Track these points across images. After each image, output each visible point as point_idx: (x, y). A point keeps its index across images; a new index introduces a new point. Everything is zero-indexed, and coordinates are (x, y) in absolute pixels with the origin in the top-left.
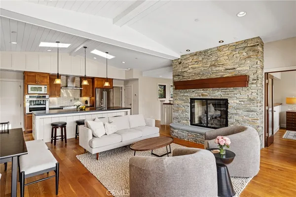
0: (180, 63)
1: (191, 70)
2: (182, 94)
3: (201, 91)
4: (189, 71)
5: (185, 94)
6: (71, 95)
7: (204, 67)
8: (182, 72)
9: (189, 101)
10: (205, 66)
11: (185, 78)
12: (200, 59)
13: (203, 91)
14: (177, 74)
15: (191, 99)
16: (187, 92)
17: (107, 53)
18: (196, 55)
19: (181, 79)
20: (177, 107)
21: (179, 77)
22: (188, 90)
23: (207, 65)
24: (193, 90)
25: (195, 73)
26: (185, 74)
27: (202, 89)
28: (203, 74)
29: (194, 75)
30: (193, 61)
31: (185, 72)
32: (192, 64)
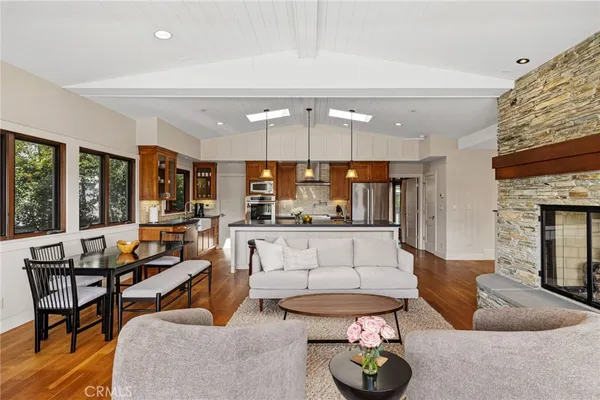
0: (513, 103)
1: (541, 119)
2: (518, 193)
3: (568, 181)
4: (536, 122)
5: (526, 192)
6: (314, 196)
7: (576, 101)
8: (516, 127)
9: (538, 213)
10: (581, 96)
11: (525, 143)
12: (567, 76)
13: (573, 183)
14: (508, 133)
15: (544, 207)
16: (529, 186)
17: (353, 111)
18: (553, 67)
19: (516, 147)
20: (508, 230)
21: (512, 142)
22: (532, 180)
23: (587, 94)
24: (546, 178)
25: (551, 126)
26: (527, 134)
27: (570, 176)
28: (575, 125)
29: (548, 130)
30: (545, 89)
31: (524, 125)
32: (542, 100)
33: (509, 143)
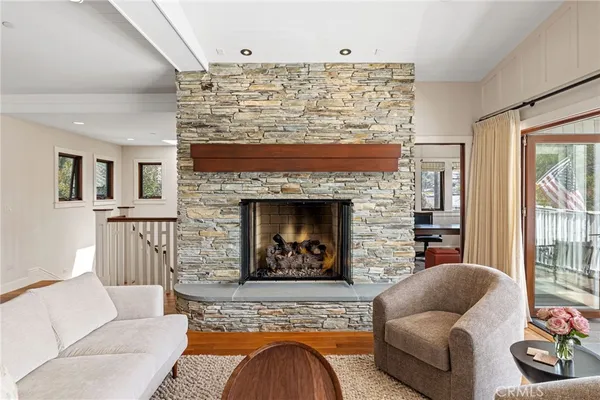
0: (208, 87)
1: (247, 116)
2: (215, 187)
3: (280, 179)
4: (241, 116)
5: (227, 187)
7: (287, 111)
8: (212, 116)
9: (239, 208)
10: (292, 108)
11: (224, 135)
12: (277, 85)
13: (285, 180)
15: (244, 202)
16: (234, 181)
18: (263, 71)
19: (209, 137)
20: (197, 229)
21: (205, 130)
22: (236, 175)
23: (296, 108)
24: (255, 175)
25: (259, 125)
27: (282, 174)
28: (285, 130)
29: (256, 129)
30: (252, 88)
31: (224, 116)
32: (250, 98)
33: (199, 130)
